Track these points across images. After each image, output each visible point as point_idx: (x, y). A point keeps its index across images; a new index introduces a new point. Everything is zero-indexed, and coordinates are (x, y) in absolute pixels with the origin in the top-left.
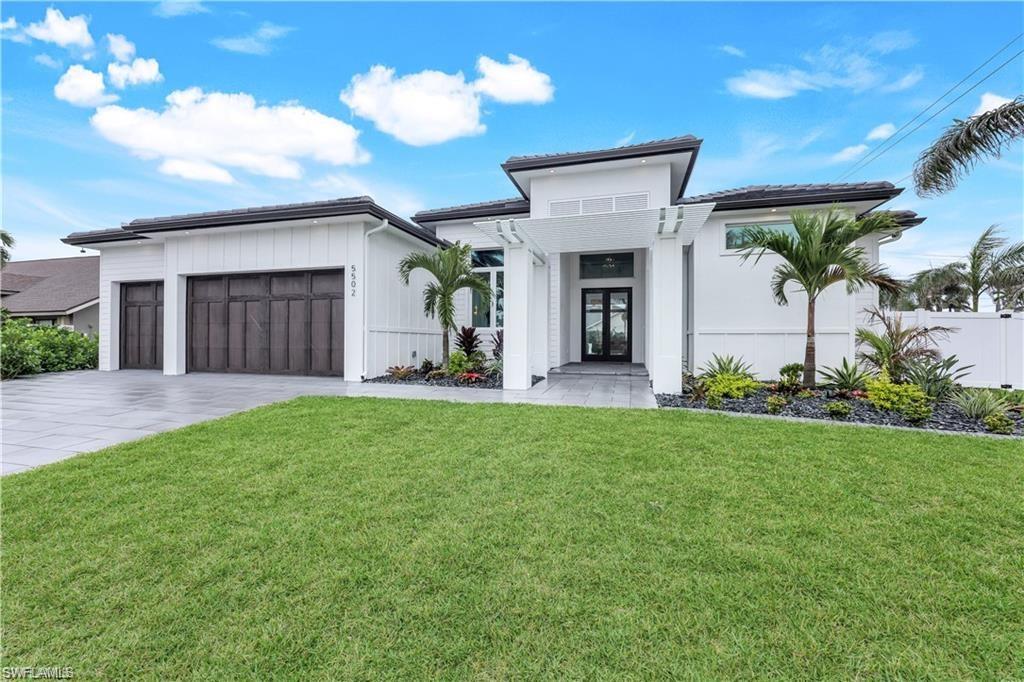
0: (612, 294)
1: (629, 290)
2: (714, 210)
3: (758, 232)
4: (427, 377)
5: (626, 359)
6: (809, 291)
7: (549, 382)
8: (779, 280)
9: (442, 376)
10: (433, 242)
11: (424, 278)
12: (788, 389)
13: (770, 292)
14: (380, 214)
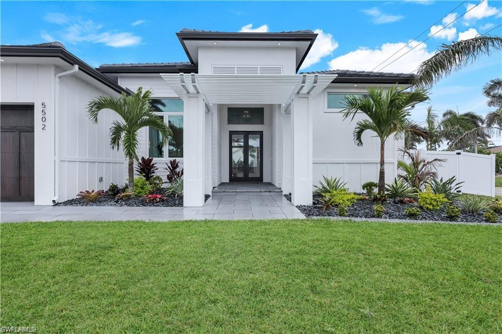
0: (250, 136)
1: (261, 134)
2: (332, 82)
3: (353, 99)
4: (116, 199)
5: (259, 180)
6: (381, 137)
7: (213, 199)
8: (358, 130)
9: (128, 197)
10: (119, 90)
11: (110, 118)
12: (379, 199)
13: (352, 137)
14: (71, 60)
